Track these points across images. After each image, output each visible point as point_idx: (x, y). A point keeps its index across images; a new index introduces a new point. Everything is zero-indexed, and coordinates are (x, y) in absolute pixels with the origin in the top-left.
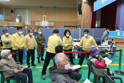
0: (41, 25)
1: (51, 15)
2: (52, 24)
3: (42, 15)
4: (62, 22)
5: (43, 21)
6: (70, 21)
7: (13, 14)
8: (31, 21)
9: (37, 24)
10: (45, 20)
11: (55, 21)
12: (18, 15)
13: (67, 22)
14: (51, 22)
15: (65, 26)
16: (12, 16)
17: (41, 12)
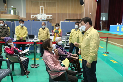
0: (37, 18)
1: (49, 6)
2: (51, 17)
3: (39, 6)
4: (63, 14)
5: (40, 14)
6: (73, 13)
7: (5, 5)
8: (26, 13)
9: (33, 17)
10: (42, 12)
11: (55, 13)
12: (12, 6)
13: (69, 14)
14: (49, 14)
15: (67, 20)
16: (5, 7)
17: (38, 2)
